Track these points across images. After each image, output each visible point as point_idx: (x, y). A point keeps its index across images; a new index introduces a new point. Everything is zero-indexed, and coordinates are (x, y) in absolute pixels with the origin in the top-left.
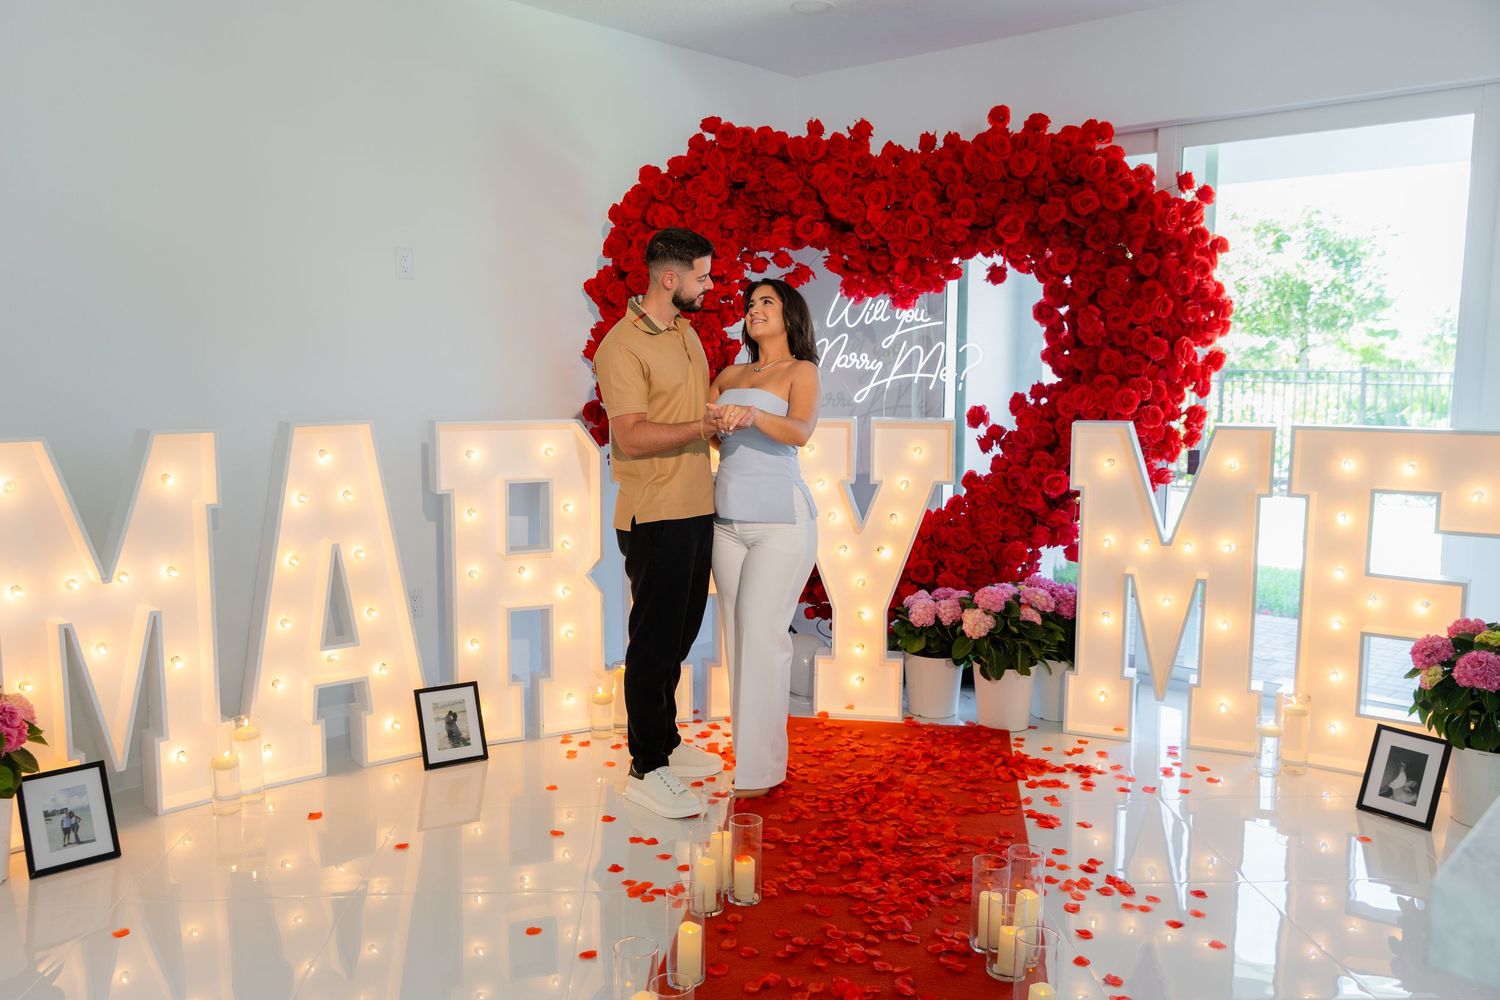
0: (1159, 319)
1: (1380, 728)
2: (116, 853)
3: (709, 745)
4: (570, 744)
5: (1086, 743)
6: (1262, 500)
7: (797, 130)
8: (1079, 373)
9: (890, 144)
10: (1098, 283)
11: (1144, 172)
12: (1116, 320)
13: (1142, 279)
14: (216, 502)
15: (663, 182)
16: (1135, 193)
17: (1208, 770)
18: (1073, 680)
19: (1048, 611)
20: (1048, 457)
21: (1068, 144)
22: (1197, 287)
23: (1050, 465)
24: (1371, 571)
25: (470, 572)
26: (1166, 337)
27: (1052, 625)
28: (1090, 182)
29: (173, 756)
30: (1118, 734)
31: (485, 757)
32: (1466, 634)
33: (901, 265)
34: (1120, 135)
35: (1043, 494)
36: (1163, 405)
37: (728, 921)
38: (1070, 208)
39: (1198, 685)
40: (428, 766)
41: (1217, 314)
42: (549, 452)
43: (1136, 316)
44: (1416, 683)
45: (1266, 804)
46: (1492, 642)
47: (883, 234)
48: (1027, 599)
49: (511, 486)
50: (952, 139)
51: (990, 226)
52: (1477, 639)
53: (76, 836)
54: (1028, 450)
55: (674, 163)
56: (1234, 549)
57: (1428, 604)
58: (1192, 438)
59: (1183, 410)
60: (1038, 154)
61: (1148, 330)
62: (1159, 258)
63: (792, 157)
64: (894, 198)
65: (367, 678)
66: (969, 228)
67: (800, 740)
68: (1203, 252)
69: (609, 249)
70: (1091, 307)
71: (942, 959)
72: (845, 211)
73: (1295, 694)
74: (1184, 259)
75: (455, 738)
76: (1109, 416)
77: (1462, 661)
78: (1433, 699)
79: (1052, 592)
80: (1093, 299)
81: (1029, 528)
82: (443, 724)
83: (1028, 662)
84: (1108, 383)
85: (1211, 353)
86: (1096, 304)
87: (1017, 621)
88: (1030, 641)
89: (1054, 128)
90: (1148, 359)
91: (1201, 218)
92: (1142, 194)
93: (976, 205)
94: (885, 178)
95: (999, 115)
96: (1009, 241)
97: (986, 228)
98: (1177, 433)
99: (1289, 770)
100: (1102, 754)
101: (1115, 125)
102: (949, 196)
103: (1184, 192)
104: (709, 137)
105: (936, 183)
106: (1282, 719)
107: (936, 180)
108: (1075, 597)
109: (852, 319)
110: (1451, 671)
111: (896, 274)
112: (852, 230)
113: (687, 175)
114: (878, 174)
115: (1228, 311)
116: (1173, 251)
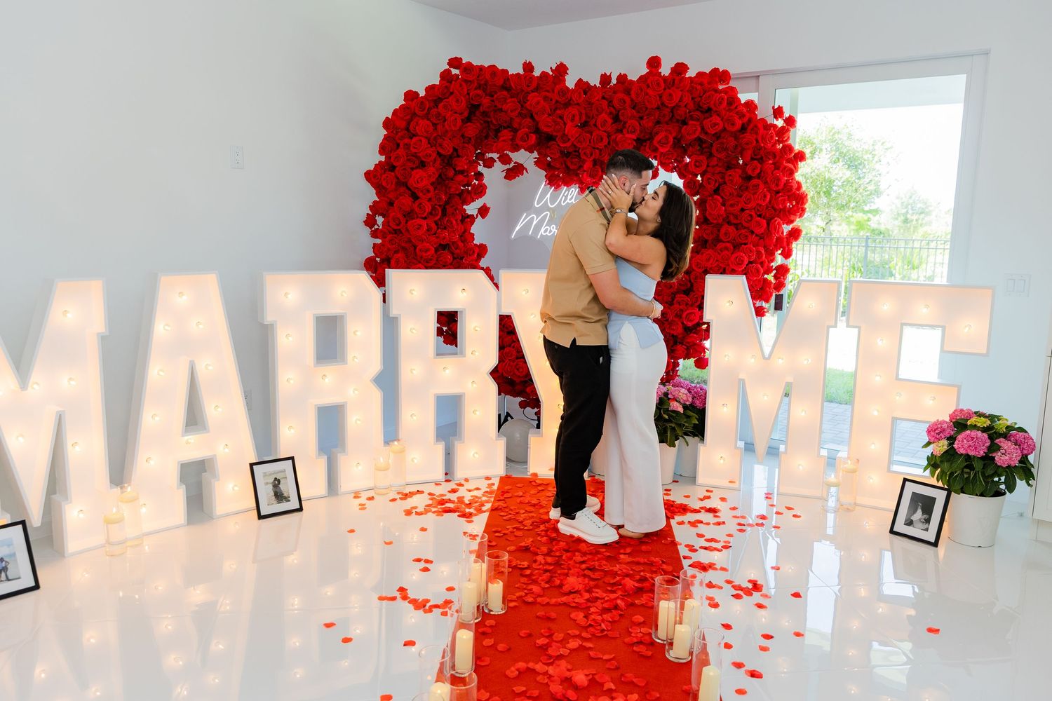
0: (761, 205)
1: (905, 480)
2: (37, 587)
3: (458, 498)
4: (360, 499)
5: (712, 491)
6: (831, 329)
7: (516, 69)
8: (706, 241)
9: (580, 80)
10: (720, 180)
11: (751, 105)
12: (732, 205)
13: (749, 178)
14: (104, 331)
15: (422, 103)
16: (746, 120)
17: (793, 509)
18: (702, 449)
19: (687, 403)
20: (686, 298)
21: (701, 84)
22: (785, 184)
23: (687, 304)
24: (900, 377)
25: (287, 379)
26: (764, 218)
27: (690, 413)
28: (716, 111)
29: (74, 514)
30: (731, 485)
31: (301, 509)
32: (962, 419)
33: (588, 165)
34: (736, 78)
35: (683, 323)
36: (762, 264)
37: (486, 626)
38: (703, 129)
39: (786, 452)
40: (260, 517)
41: (797, 203)
42: (344, 294)
43: (745, 203)
44: (929, 451)
45: (830, 531)
46: (979, 425)
47: (576, 144)
48: (674, 396)
49: (317, 318)
50: (622, 78)
51: (649, 139)
52: (969, 423)
53: (6, 575)
54: (672, 293)
55: (430, 89)
56: (810, 361)
57: (934, 398)
58: (780, 285)
59: (774, 268)
60: (681, 91)
61: (753, 213)
62: (761, 164)
63: (514, 87)
64: (584, 118)
65: (215, 455)
66: (634, 140)
67: (521, 494)
68: (789, 161)
69: (383, 149)
70: (716, 196)
71: (635, 648)
72: (550, 127)
73: (849, 458)
74: (777, 166)
75: (279, 496)
76: (727, 271)
77: (959, 437)
78: (941, 461)
79: (689, 390)
80: (716, 191)
81: (672, 346)
82: (270, 487)
83: (674, 438)
84: (726, 248)
85: (792, 229)
86: (719, 195)
87: (667, 411)
88: (676, 424)
89: (691, 73)
90: (752, 232)
91: (789, 138)
92: (750, 121)
93: (640, 124)
94: (578, 104)
95: (654, 63)
96: (662, 150)
97: (645, 141)
98: (770, 282)
99: (844, 509)
100: (723, 499)
101: (731, 72)
102: (621, 118)
103: (777, 120)
104: (455, 71)
105: (612, 108)
106: (841, 474)
107: (613, 107)
108: (706, 394)
109: (553, 202)
110: (953, 443)
111: (585, 171)
112: (555, 140)
113: (439, 98)
114: (574, 101)
115: (805, 201)
116: (770, 159)
